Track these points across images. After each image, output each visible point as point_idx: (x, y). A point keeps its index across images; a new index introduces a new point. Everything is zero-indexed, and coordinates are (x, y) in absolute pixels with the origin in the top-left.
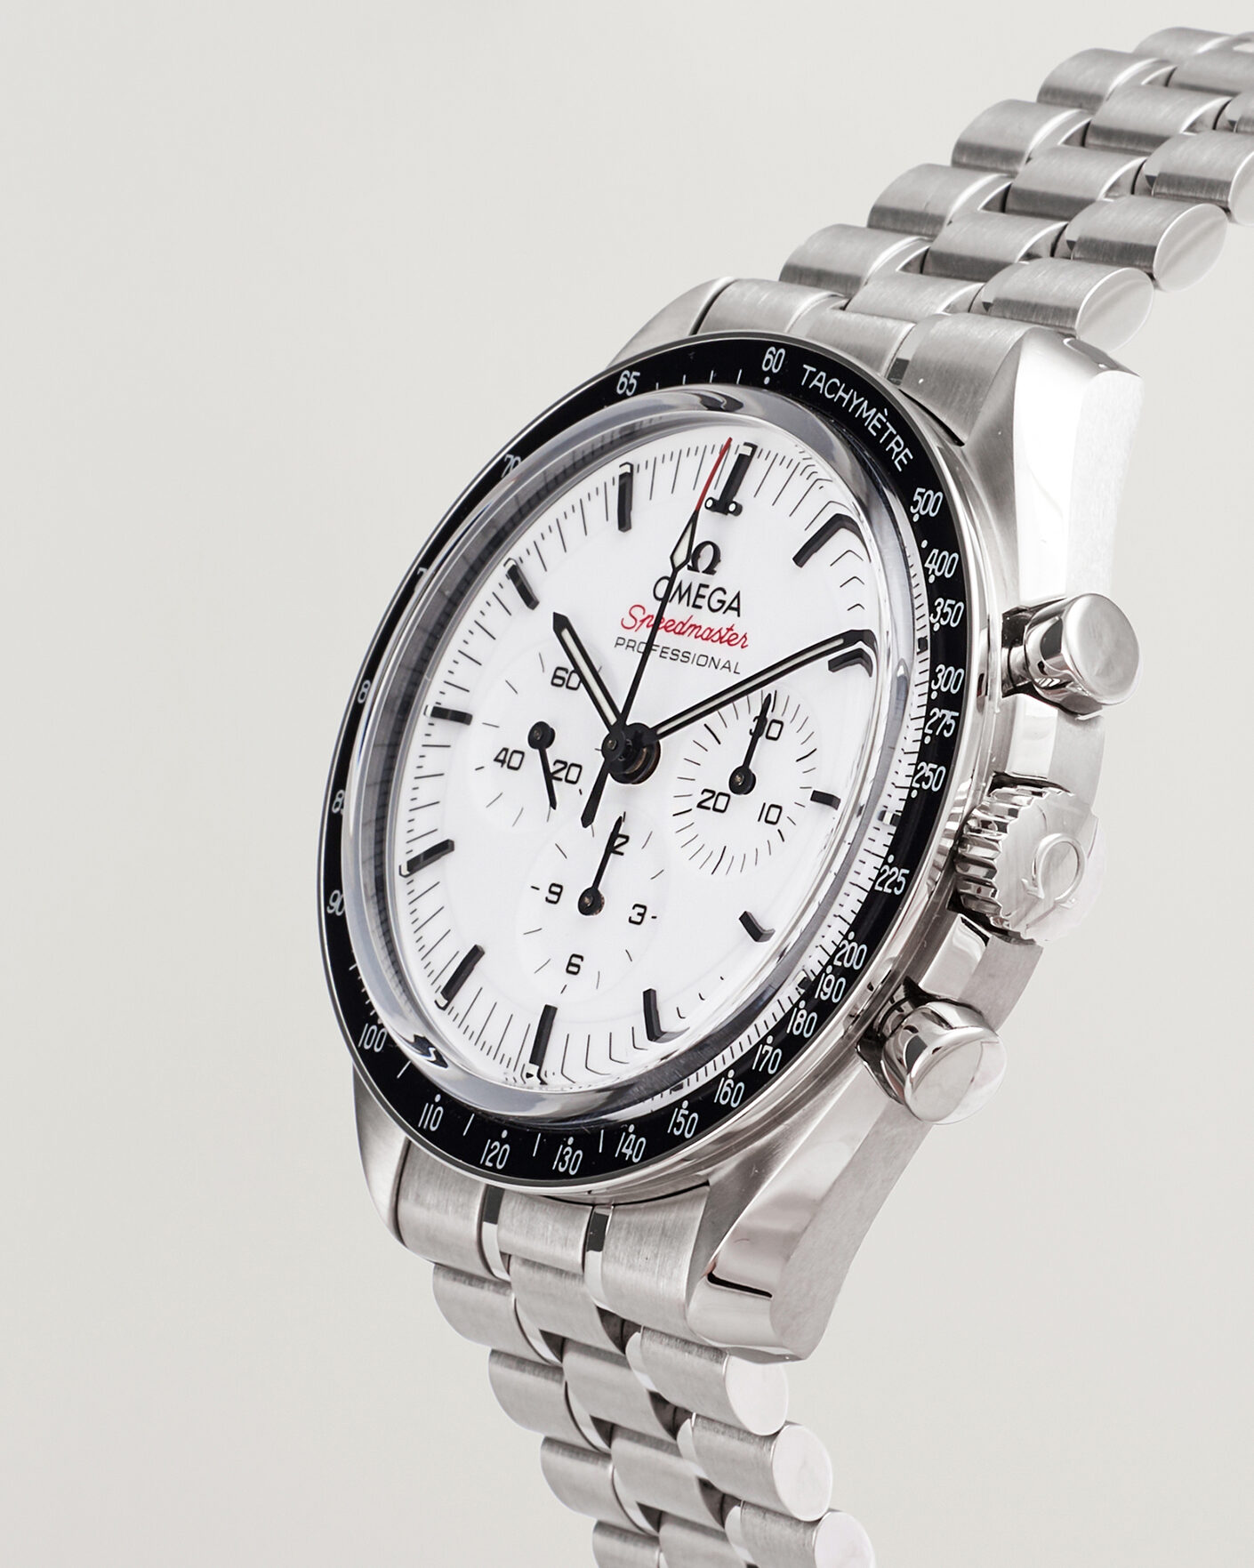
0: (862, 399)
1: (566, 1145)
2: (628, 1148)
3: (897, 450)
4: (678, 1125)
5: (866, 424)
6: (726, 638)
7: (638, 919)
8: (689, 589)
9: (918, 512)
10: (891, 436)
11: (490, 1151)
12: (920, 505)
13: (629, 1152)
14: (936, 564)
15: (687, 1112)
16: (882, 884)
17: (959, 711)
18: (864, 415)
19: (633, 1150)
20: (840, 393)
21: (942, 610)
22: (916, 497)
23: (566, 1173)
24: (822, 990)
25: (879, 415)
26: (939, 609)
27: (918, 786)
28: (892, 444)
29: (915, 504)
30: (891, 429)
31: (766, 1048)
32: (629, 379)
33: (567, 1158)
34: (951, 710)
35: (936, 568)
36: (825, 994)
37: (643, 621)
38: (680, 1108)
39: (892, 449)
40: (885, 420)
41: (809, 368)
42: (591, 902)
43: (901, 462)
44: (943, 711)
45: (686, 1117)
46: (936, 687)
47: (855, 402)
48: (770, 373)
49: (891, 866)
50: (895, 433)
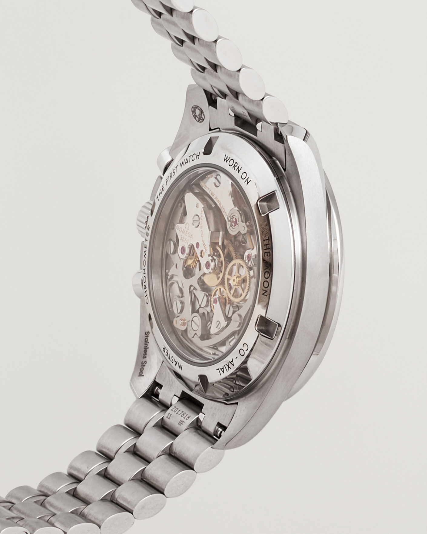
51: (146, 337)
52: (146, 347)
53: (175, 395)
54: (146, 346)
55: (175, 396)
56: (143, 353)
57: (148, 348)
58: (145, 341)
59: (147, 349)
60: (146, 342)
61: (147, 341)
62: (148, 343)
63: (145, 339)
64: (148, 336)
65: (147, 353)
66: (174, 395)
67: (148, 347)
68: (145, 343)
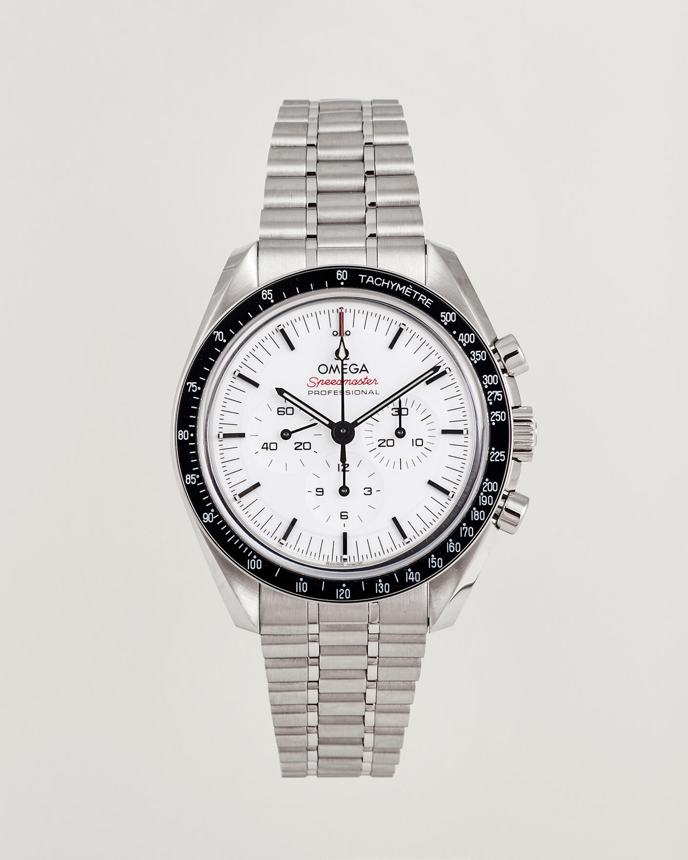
0: (396, 283)
1: (378, 583)
2: (411, 577)
3: (423, 300)
4: (434, 564)
5: (403, 293)
6: (365, 382)
7: (369, 493)
8: (337, 367)
9: (446, 321)
10: (418, 296)
11: (339, 593)
12: (446, 318)
13: (413, 579)
14: (464, 339)
15: (435, 559)
16: (494, 458)
17: (502, 390)
18: (400, 289)
19: (414, 577)
20: (383, 283)
21: (475, 355)
22: (442, 316)
23: (384, 593)
24: (481, 502)
25: (408, 288)
26: (473, 355)
27: (494, 420)
28: (420, 298)
29: (443, 318)
30: (417, 293)
31: (464, 528)
32: (267, 293)
33: (382, 587)
34: (497, 391)
35: (465, 340)
36: (484, 503)
37: (319, 383)
38: (431, 558)
39: (421, 300)
40: (412, 290)
41: (363, 276)
42: (344, 491)
43: (427, 304)
44: (494, 392)
45: (436, 561)
46: (486, 383)
47: (393, 285)
48: (342, 280)
49: (495, 451)
50: (420, 294)
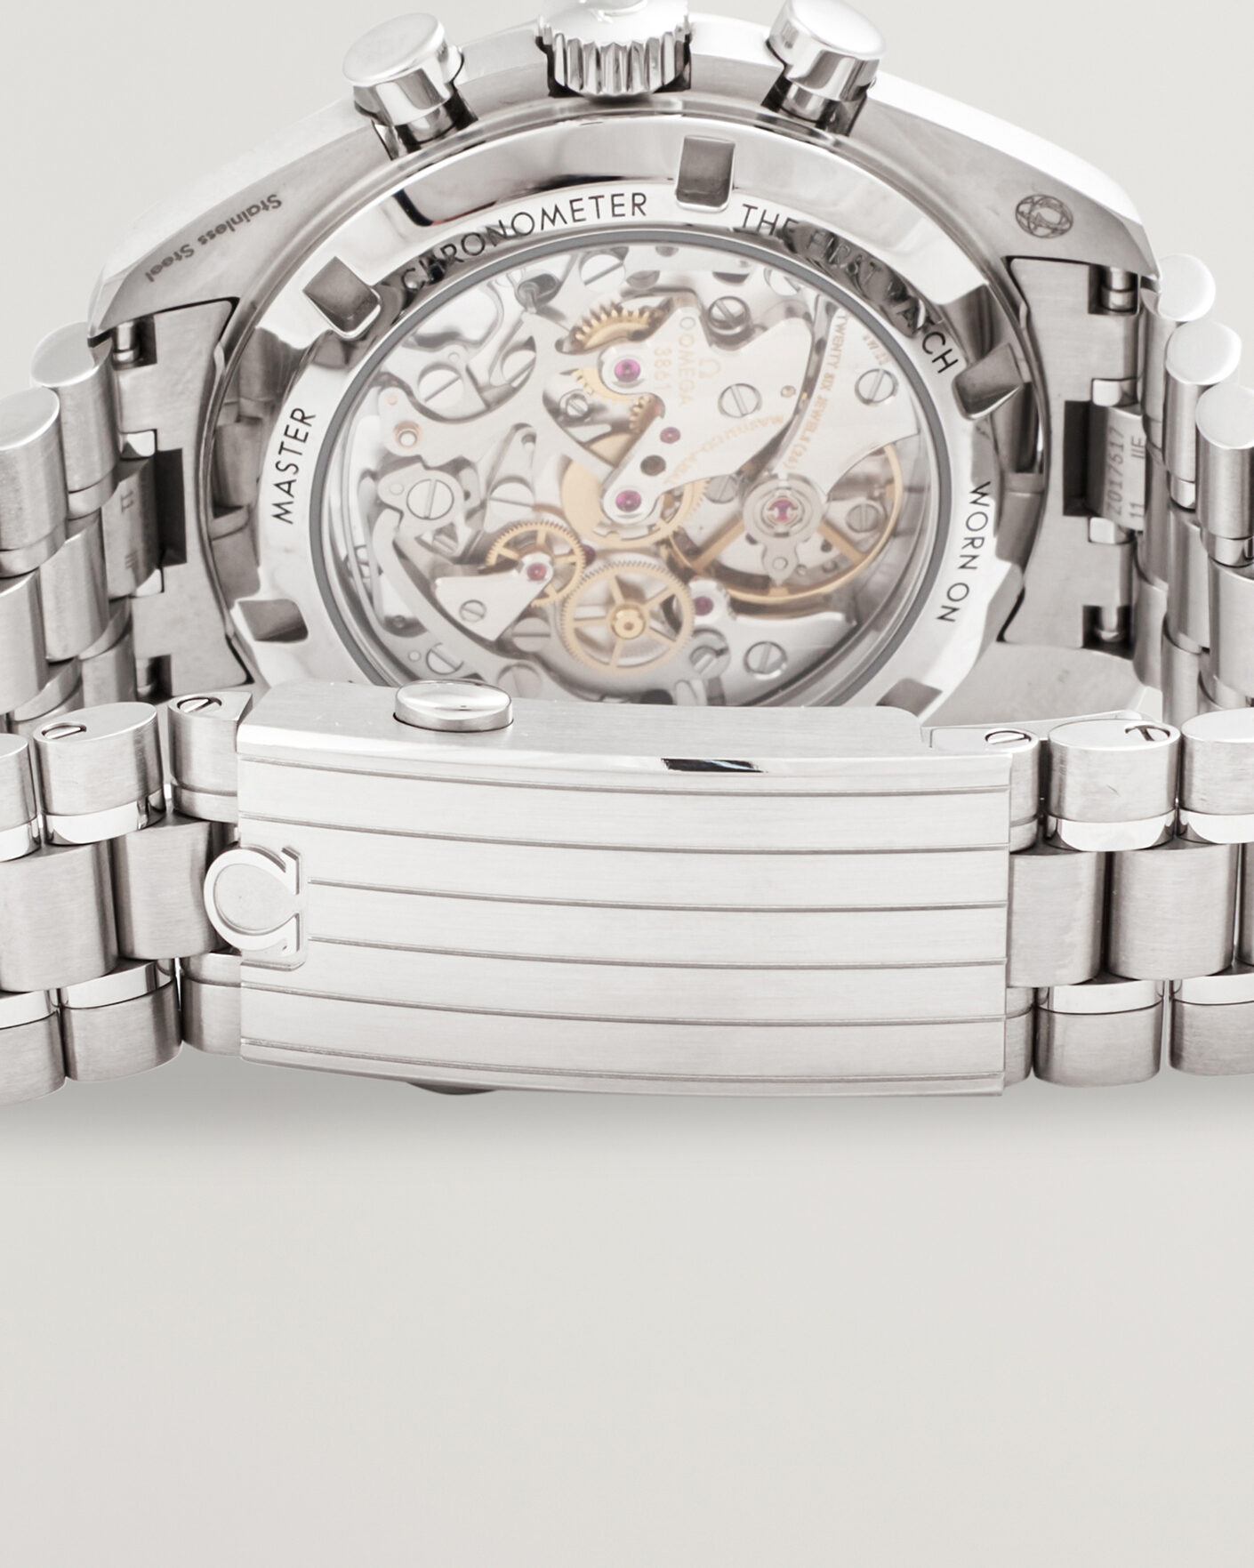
51: (261, 206)
52: (235, 223)
53: (155, 431)
54: (237, 220)
55: (152, 433)
56: (212, 228)
57: (233, 230)
58: (249, 210)
59: (228, 230)
60: (247, 214)
61: (252, 214)
62: (248, 221)
63: (253, 206)
64: (266, 208)
65: (218, 237)
66: (154, 427)
67: (235, 226)
68: (244, 213)
